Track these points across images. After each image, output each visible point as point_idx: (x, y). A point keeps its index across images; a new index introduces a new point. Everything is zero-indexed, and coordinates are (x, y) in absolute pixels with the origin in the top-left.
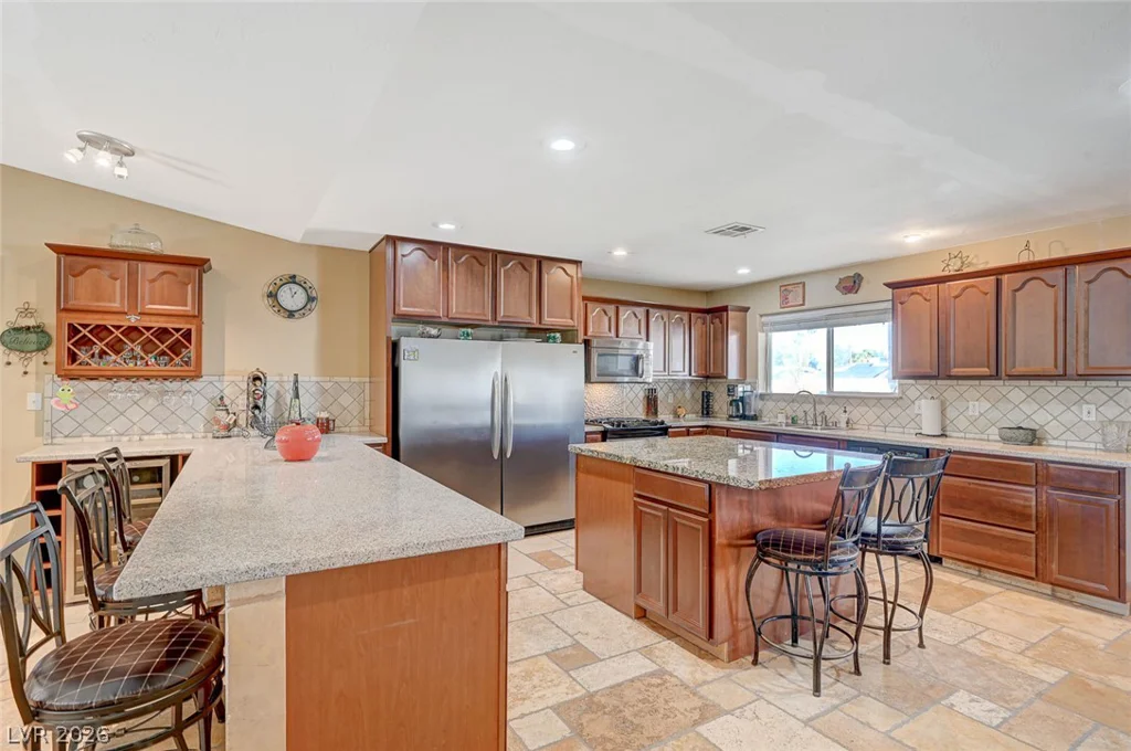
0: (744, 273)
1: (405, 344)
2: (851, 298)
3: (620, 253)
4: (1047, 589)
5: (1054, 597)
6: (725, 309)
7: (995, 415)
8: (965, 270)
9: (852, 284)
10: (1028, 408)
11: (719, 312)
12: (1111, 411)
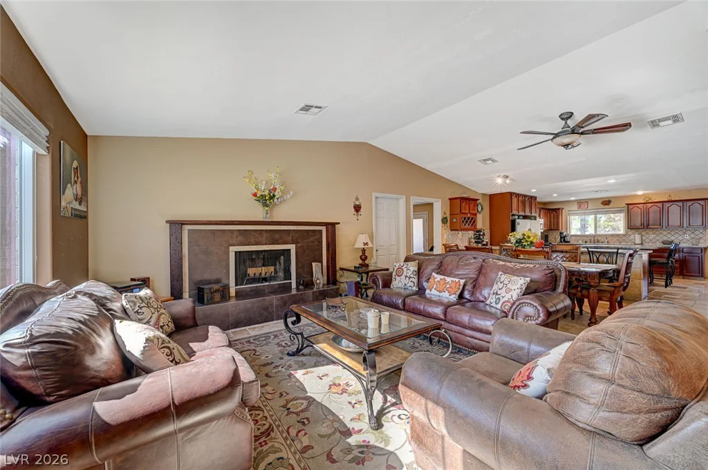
0: (573, 199)
1: (518, 221)
2: (607, 206)
3: (555, 195)
4: (681, 277)
5: (683, 278)
6: (559, 209)
7: (658, 238)
8: (650, 201)
9: (607, 202)
10: (669, 236)
11: (557, 210)
12: (693, 236)
